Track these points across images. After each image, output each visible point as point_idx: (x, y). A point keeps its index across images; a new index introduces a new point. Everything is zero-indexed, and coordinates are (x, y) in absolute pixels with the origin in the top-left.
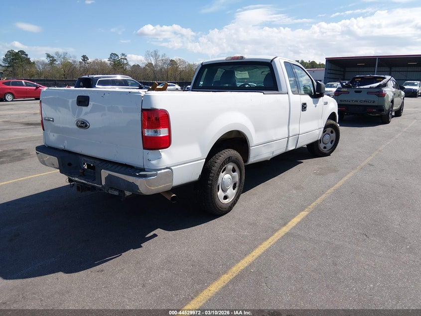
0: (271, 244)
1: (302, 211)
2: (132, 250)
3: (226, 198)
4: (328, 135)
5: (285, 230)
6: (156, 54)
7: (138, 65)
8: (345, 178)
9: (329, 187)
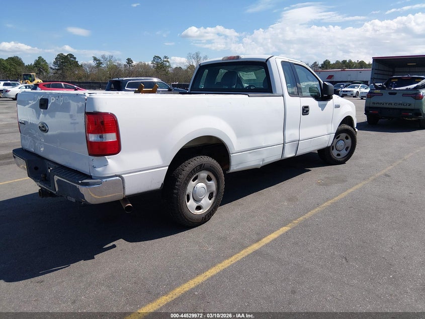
0: (233, 262)
1: (285, 226)
2: (82, 262)
3: (199, 208)
4: (342, 142)
5: (256, 247)
6: (197, 56)
7: (180, 67)
8: (350, 191)
9: (328, 199)
